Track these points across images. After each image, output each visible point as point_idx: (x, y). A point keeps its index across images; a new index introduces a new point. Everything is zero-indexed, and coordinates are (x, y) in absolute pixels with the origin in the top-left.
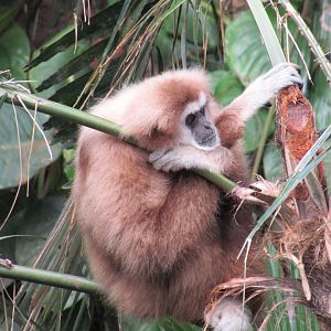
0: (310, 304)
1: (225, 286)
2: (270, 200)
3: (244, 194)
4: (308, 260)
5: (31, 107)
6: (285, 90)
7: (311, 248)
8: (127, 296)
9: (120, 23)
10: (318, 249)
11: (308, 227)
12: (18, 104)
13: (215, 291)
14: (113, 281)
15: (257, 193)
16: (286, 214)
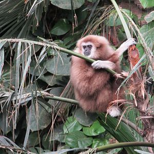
0: (137, 107)
1: (113, 102)
2: (126, 77)
3: (118, 75)
4: (136, 95)
5: (58, 50)
6: (131, 46)
7: (137, 91)
8: (85, 104)
9: (86, 27)
10: (139, 92)
11: (136, 85)
12: (54, 49)
13: (111, 103)
14: (81, 99)
15: (122, 75)
16: (130, 81)
